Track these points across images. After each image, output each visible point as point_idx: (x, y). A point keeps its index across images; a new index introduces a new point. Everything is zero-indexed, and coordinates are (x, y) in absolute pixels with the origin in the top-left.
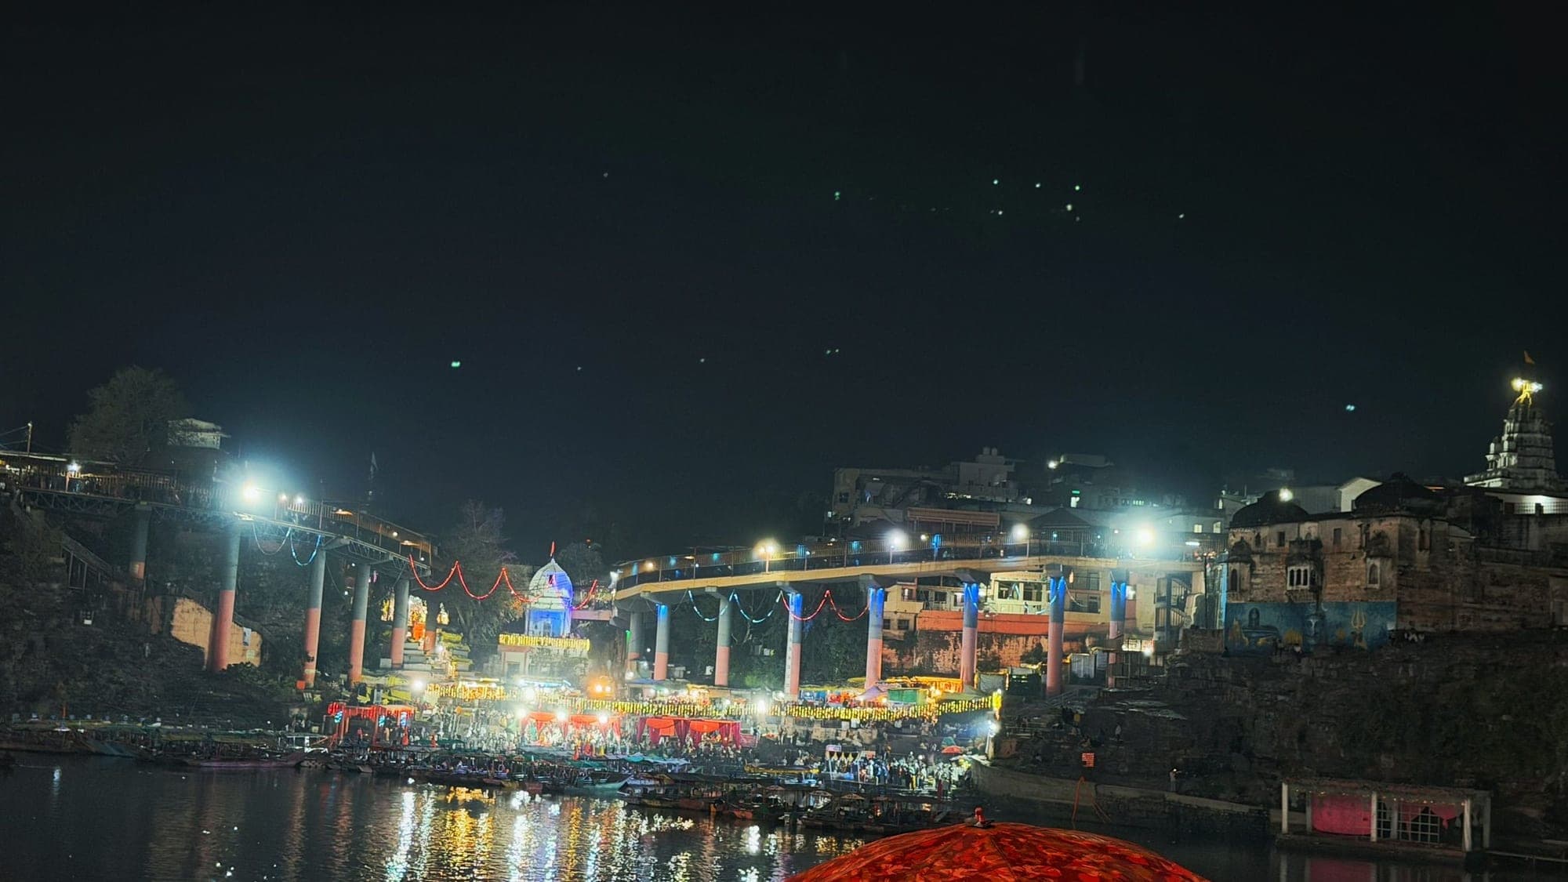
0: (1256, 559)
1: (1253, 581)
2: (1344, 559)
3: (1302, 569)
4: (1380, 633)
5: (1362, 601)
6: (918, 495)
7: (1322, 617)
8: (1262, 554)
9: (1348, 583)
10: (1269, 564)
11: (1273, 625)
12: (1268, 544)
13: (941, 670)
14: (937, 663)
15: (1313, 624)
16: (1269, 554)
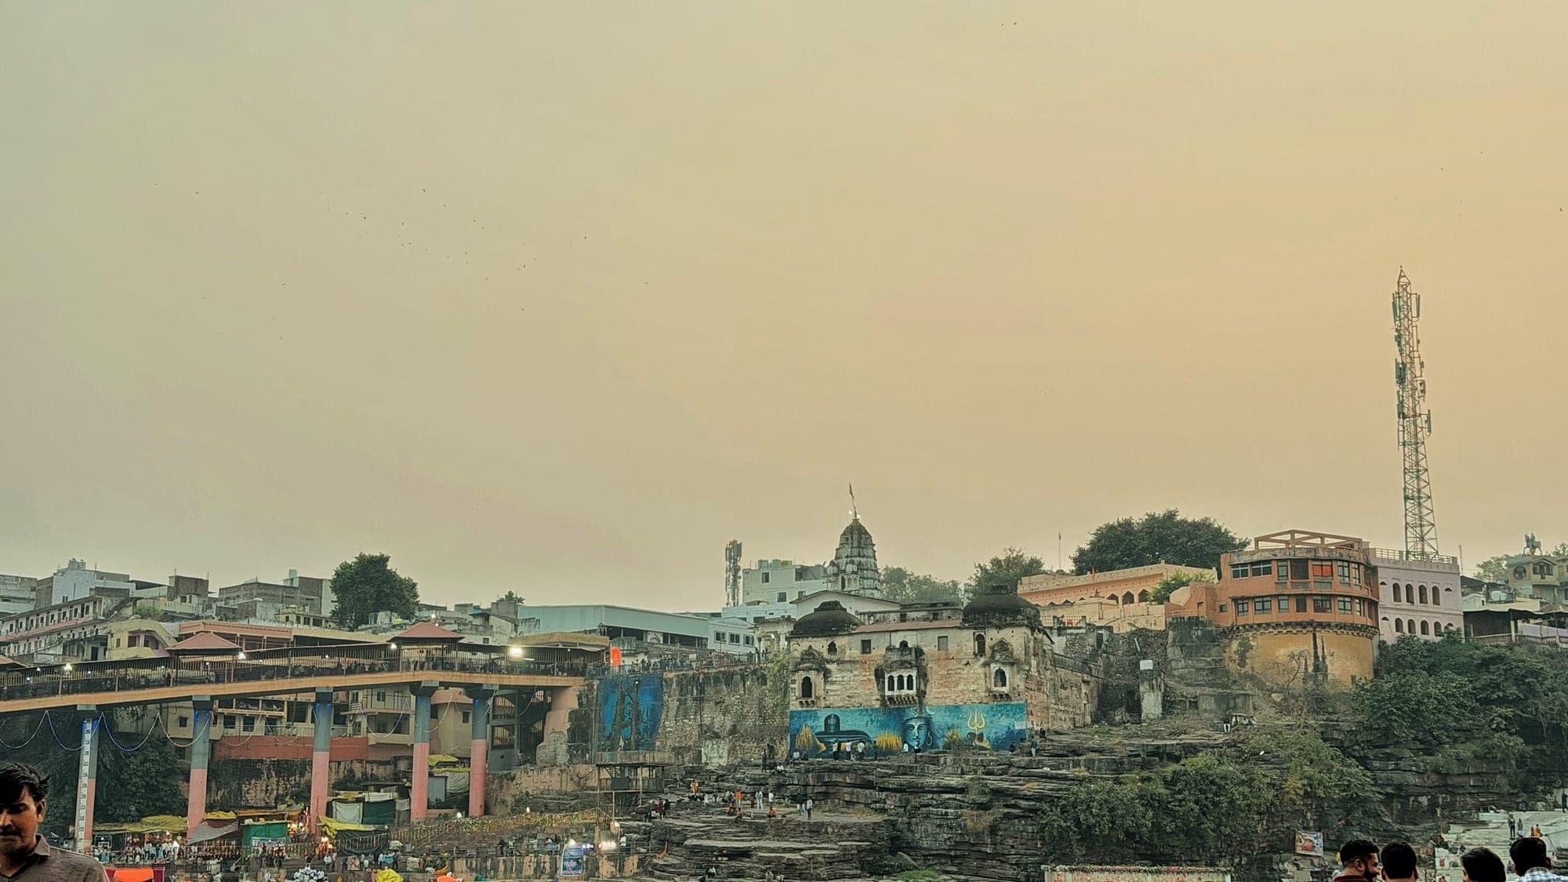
0: (831, 667)
1: (827, 688)
2: (953, 665)
3: (905, 675)
4: (1007, 732)
5: (980, 703)
6: (131, 608)
7: (928, 722)
8: (840, 662)
9: (961, 687)
10: (851, 672)
11: (860, 729)
12: (848, 651)
13: (252, 803)
14: (247, 795)
15: (916, 727)
16: (849, 661)
